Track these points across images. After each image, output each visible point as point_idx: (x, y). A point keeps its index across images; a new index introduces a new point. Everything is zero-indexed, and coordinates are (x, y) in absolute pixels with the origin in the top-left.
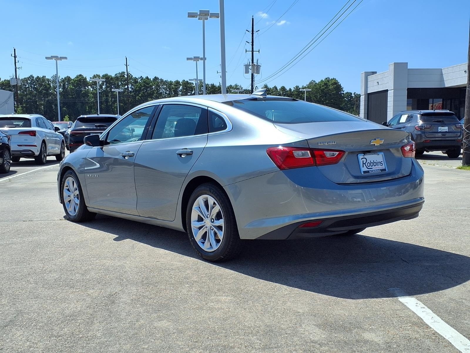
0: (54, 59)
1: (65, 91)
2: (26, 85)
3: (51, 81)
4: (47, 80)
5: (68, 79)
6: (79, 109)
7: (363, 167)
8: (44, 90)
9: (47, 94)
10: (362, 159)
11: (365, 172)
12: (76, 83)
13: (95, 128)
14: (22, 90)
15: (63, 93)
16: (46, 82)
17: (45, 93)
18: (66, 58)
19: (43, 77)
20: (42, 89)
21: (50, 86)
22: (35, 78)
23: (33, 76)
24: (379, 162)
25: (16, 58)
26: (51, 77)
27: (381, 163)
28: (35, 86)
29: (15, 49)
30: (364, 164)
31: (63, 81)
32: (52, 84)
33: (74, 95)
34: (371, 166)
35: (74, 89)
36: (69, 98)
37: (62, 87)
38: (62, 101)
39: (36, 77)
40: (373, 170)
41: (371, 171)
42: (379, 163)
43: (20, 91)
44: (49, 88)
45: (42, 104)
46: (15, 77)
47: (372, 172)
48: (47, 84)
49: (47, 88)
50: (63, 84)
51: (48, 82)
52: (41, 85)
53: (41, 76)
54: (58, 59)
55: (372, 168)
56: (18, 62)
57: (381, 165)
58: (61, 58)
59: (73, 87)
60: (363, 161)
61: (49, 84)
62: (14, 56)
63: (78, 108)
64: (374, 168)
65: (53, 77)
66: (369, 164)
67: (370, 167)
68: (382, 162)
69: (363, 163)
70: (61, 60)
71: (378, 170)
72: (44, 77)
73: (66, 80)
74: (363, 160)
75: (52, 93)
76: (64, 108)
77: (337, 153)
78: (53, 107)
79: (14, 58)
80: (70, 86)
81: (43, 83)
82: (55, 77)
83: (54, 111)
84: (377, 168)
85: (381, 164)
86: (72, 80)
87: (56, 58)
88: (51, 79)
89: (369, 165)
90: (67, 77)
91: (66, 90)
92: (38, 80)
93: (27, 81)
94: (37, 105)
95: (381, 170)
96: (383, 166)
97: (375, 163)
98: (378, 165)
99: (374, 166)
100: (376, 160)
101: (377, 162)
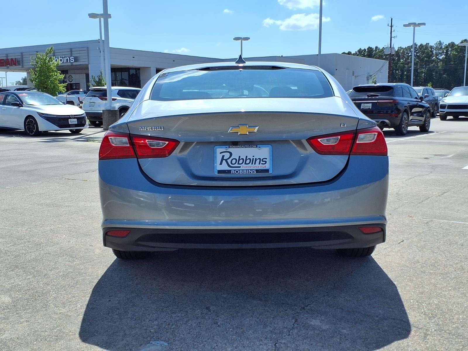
0: (412, 26)
1: (447, 57)
2: (409, 54)
3: (434, 48)
4: (430, 47)
5: (452, 44)
6: (460, 76)
7: (221, 164)
8: (426, 58)
9: (429, 62)
10: (221, 153)
11: (220, 172)
12: (460, 49)
13: (367, 97)
14: (404, 59)
15: (446, 60)
16: (429, 50)
17: (426, 60)
18: (424, 24)
19: (426, 45)
20: (425, 57)
21: (433, 54)
22: (418, 45)
23: (416, 43)
24: (260, 159)
25: (392, 28)
26: (435, 44)
27: (263, 161)
28: (418, 54)
29: (392, 19)
30: (224, 161)
31: (447, 47)
32: (435, 51)
33: (457, 61)
34: (238, 164)
35: (457, 55)
36: (451, 64)
37: (445, 53)
38: (443, 68)
39: (420, 45)
40: (239, 170)
41: (235, 170)
42: (258, 160)
43: (403, 59)
44: (432, 55)
45: (422, 72)
46: (389, 46)
47: (237, 172)
48: (430, 51)
49: (429, 56)
50: (446, 51)
51: (431, 49)
52: (423, 53)
53: (424, 43)
54: (416, 26)
55: (240, 167)
56: (394, 31)
57: (262, 164)
58: (419, 25)
59: (457, 53)
60: (223, 156)
61: (432, 51)
62: (390, 25)
63: (459, 74)
64: (243, 167)
65: (436, 44)
66: (234, 160)
67: (236, 165)
68: (266, 159)
69: (223, 159)
70: (420, 26)
71: (251, 170)
72: (428, 44)
73: (449, 46)
75: (434, 61)
76: (444, 75)
77: (167, 143)
78: (433, 74)
79: (390, 27)
80: (453, 52)
81: (426, 51)
82: (438, 43)
83: (434, 79)
84: (250, 167)
86: (456, 45)
87: (415, 25)
88: (435, 46)
89: (233, 163)
90: (451, 43)
91: (449, 57)
92: (421, 48)
93: (410, 49)
94: (418, 72)
95: (258, 171)
96: (264, 165)
97: (249, 160)
98: (255, 164)
99: (246, 164)
100: (253, 156)
101: (253, 159)
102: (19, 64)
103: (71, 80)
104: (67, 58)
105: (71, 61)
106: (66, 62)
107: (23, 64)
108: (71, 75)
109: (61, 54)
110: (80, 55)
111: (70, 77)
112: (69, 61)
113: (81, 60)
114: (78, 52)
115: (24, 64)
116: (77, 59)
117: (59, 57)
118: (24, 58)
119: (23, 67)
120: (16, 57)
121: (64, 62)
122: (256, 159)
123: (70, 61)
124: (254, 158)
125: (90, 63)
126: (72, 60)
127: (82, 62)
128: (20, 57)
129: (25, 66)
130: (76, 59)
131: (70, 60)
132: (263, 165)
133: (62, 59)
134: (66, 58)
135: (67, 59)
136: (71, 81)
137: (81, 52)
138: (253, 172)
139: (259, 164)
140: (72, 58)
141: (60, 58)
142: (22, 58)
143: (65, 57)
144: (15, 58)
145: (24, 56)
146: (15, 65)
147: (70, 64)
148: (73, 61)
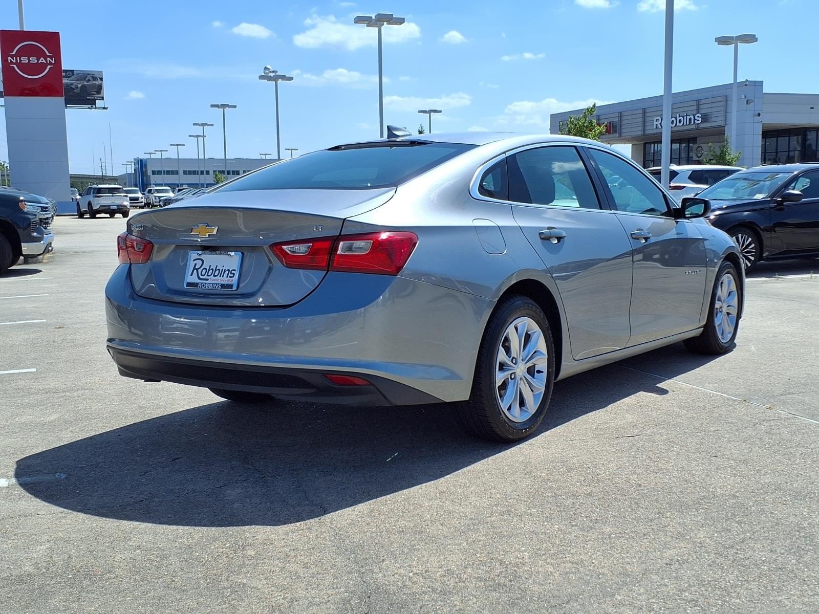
7: (191, 275)
10: (194, 260)
11: (189, 284)
24: (229, 270)
27: (231, 273)
30: (195, 271)
34: (208, 275)
40: (206, 284)
41: (202, 283)
42: (227, 272)
47: (204, 286)
55: (207, 280)
57: (230, 277)
60: (196, 264)
64: (212, 280)
66: (205, 270)
67: (205, 277)
68: (235, 270)
69: (194, 268)
71: (216, 284)
74: (196, 262)
84: (217, 280)
85: (230, 275)
89: (203, 274)
95: (223, 286)
96: (232, 279)
97: (218, 271)
98: (223, 277)
99: (214, 276)
100: (223, 266)
101: (222, 270)
102: (615, 132)
103: (701, 155)
104: (690, 116)
105: (696, 121)
106: (688, 123)
107: (620, 131)
108: (701, 145)
109: (681, 110)
110: (714, 110)
111: (698, 149)
112: (692, 123)
113: (713, 119)
114: (710, 106)
115: (623, 131)
116: (708, 117)
117: (678, 115)
118: (624, 121)
119: (620, 136)
120: (611, 120)
121: (685, 124)
122: (225, 270)
123: (694, 122)
124: (224, 268)
125: (727, 123)
126: (698, 120)
127: (715, 122)
128: (617, 119)
129: (623, 135)
130: (705, 118)
131: (695, 119)
132: (230, 279)
133: (681, 118)
134: (688, 117)
135: (690, 119)
136: (699, 155)
137: (714, 105)
138: (218, 287)
139: (227, 277)
140: (698, 117)
141: (679, 117)
142: (621, 121)
143: (686, 116)
144: (610, 122)
145: (624, 118)
146: (609, 133)
147: (694, 127)
148: (700, 121)
